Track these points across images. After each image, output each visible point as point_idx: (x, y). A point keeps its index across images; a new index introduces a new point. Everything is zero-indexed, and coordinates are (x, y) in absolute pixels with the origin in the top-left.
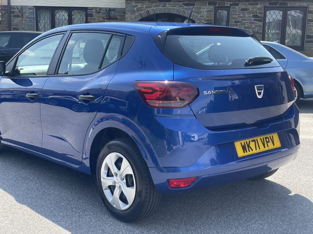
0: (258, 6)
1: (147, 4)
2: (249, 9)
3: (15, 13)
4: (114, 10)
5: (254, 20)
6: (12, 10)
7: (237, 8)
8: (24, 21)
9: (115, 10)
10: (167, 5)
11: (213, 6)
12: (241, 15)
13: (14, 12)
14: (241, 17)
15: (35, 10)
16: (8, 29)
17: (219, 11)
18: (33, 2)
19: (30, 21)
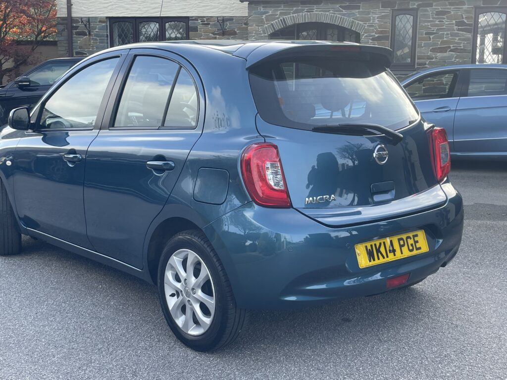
0: (465, 7)
1: (282, 8)
2: (449, 12)
3: (79, 28)
4: (230, 19)
5: (459, 30)
6: (75, 25)
7: (429, 10)
8: (92, 41)
9: (233, 20)
10: (314, 9)
11: (389, 9)
12: (437, 22)
13: (76, 28)
14: (436, 25)
15: (108, 23)
16: (69, 55)
17: (399, 16)
18: (106, 11)
19: (102, 41)
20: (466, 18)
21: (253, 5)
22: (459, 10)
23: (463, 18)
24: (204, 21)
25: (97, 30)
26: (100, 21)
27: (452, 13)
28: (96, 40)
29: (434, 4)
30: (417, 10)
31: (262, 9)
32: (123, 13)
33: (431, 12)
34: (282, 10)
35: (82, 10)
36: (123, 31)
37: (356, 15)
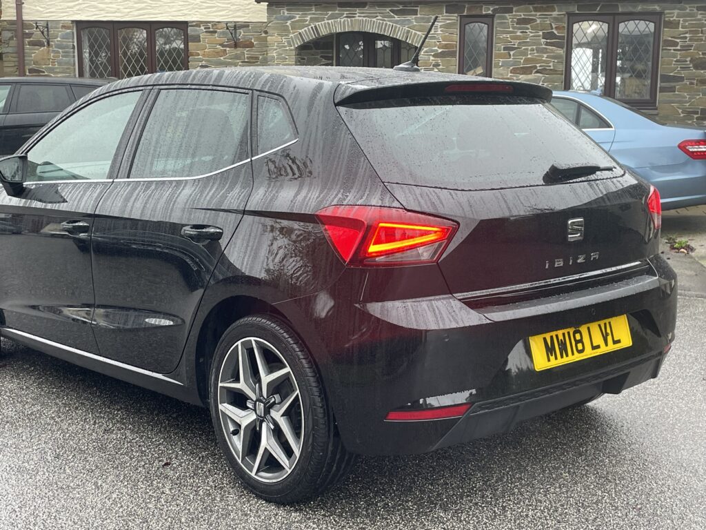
0: (555, 14)
1: (314, 12)
2: (534, 20)
3: (33, 36)
4: (245, 25)
5: (547, 44)
6: (27, 31)
7: (508, 17)
9: (248, 26)
10: (356, 14)
11: (456, 15)
12: (519, 34)
13: (30, 35)
14: (517, 38)
15: (75, 29)
16: (19, 72)
17: (470, 25)
18: (71, 13)
19: (66, 55)
20: (556, 28)
21: (274, 7)
22: (547, 18)
23: (552, 29)
24: (209, 28)
25: (59, 39)
26: (63, 27)
27: (538, 21)
28: (58, 52)
29: (514, 9)
30: (492, 16)
31: (286, 12)
32: (95, 15)
33: (510, 20)
34: (314, 14)
35: (38, 11)
36: (96, 40)
37: (412, 22)
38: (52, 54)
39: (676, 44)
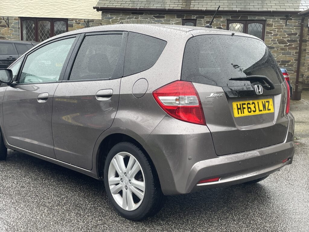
0: (222, 19)
2: (213, 22)
3: (2, 23)
9: (94, 21)
10: (139, 17)
11: (181, 19)
15: (20, 20)
18: (18, 13)
19: (16, 31)
20: (222, 25)
21: (104, 14)
22: (218, 21)
23: (220, 26)
24: (77, 22)
25: (13, 24)
26: (15, 19)
27: (215, 22)
28: (12, 30)
29: (205, 17)
30: (196, 20)
31: (110, 16)
32: (29, 15)
33: (203, 21)
34: (121, 17)
35: (4, 12)
36: (29, 25)
37: (162, 21)
38: (10, 31)
39: (271, 33)
